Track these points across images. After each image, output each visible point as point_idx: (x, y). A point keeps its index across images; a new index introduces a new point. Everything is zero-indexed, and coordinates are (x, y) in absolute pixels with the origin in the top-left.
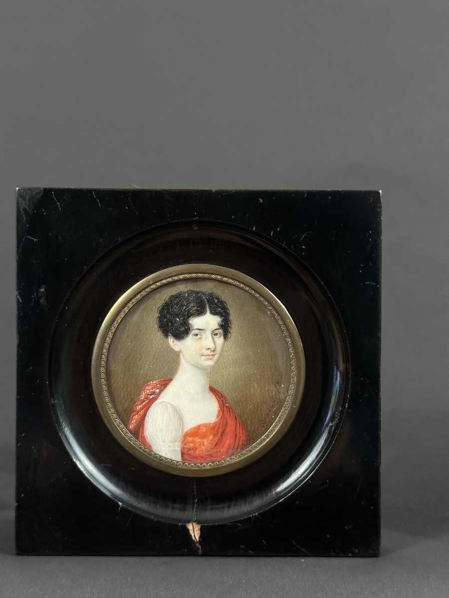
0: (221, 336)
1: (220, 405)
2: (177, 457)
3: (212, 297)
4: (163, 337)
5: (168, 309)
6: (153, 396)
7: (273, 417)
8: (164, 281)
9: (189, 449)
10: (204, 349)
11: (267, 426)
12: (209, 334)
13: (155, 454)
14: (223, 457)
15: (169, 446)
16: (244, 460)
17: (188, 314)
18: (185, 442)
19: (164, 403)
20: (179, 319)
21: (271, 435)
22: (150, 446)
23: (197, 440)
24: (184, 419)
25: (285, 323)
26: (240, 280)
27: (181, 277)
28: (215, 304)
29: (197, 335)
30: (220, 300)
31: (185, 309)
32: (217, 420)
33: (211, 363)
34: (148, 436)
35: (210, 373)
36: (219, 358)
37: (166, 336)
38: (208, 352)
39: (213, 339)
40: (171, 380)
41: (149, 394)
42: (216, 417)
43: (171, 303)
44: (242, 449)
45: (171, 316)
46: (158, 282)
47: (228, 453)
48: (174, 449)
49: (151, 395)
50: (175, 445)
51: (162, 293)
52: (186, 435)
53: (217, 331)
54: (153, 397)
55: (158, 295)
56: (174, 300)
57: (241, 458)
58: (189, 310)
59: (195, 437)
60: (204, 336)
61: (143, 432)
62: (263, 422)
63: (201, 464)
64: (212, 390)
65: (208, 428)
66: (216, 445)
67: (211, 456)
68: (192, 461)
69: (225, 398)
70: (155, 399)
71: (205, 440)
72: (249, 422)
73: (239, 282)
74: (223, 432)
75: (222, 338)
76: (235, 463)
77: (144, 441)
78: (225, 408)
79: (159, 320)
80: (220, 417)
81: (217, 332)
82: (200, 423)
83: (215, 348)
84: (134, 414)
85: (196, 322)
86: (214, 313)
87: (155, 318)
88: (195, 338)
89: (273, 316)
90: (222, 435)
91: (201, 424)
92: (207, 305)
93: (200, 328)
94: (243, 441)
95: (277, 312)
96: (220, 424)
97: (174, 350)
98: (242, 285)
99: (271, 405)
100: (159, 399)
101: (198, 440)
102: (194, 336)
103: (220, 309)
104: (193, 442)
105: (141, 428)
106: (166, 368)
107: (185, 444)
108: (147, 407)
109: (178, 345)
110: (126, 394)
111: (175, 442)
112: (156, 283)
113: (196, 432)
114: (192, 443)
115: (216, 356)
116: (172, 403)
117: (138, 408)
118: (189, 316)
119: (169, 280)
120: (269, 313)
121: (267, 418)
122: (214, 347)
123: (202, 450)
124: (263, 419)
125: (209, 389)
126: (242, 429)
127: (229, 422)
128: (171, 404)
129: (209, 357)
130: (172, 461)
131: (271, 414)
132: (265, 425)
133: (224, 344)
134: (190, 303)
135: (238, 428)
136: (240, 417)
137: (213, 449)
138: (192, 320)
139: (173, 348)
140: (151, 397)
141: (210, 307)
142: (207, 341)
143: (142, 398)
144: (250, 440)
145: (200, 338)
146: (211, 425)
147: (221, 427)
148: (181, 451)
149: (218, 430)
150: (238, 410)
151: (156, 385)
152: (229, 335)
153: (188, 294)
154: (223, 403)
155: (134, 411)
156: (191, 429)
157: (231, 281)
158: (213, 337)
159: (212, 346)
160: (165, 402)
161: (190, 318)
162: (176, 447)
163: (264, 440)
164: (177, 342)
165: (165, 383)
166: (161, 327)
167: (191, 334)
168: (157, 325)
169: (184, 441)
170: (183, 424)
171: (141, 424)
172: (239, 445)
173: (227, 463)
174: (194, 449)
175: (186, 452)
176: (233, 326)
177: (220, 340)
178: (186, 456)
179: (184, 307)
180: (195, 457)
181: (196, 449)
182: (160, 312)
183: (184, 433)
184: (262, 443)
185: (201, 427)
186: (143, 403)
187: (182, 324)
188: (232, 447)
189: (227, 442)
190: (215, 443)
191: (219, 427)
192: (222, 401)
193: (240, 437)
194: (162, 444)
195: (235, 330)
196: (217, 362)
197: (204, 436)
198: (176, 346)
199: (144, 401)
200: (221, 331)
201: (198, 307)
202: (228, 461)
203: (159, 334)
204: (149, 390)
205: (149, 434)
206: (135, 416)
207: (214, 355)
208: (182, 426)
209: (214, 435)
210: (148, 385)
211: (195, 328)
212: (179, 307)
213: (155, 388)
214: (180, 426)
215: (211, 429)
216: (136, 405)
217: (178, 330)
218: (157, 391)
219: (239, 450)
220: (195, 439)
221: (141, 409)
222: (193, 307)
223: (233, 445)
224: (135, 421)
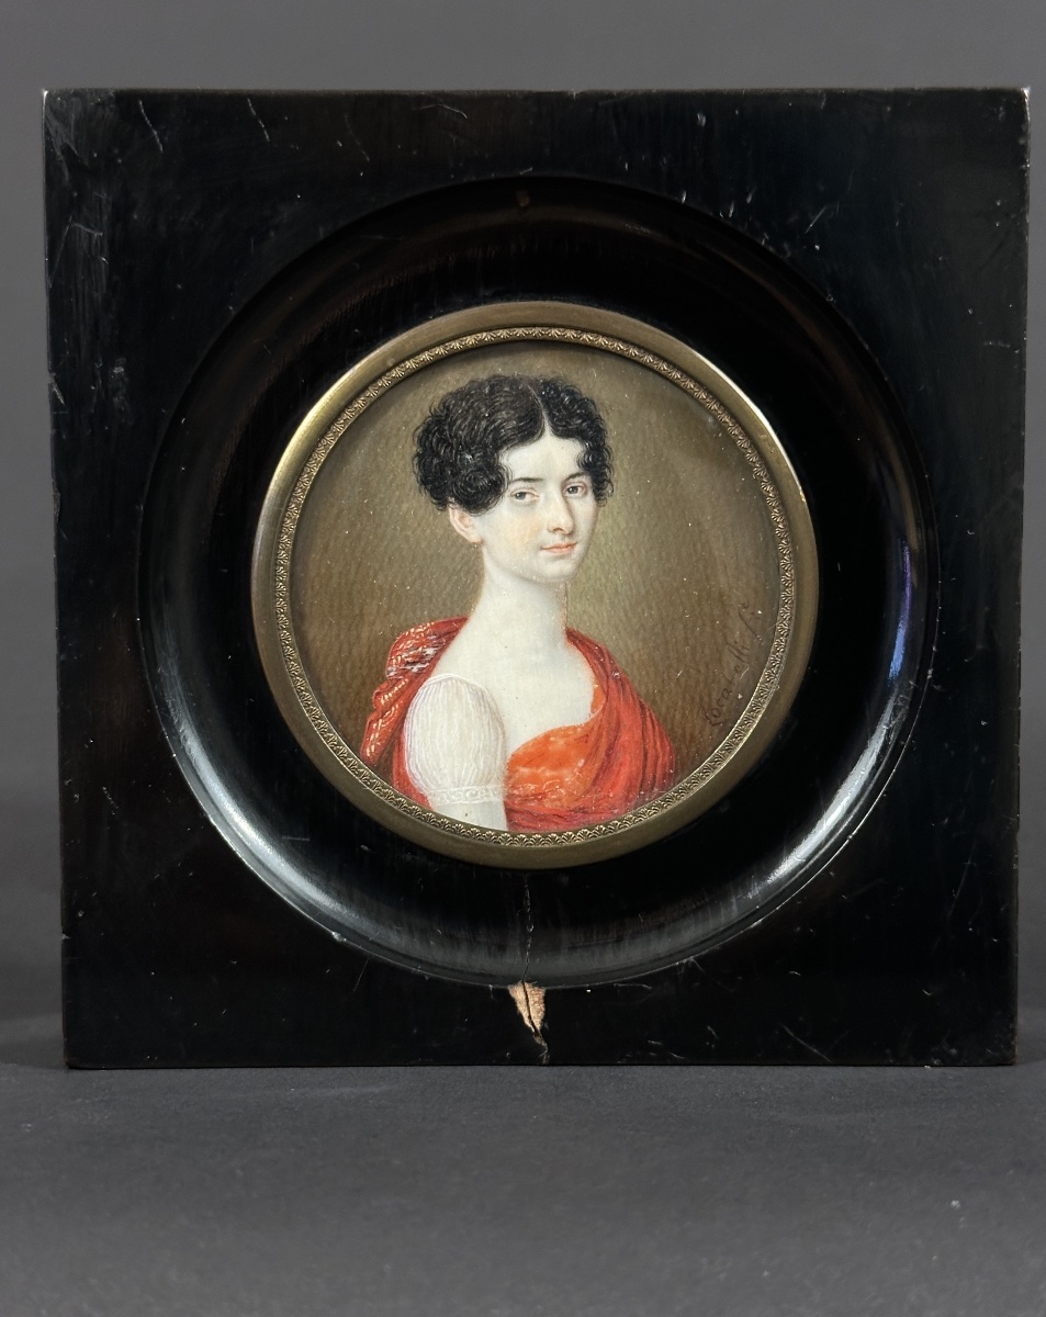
0: (586, 493)
1: (598, 677)
2: (496, 821)
3: (556, 390)
4: (431, 507)
5: (441, 432)
6: (419, 666)
7: (740, 697)
8: (426, 356)
9: (526, 799)
10: (545, 532)
11: (725, 722)
12: (553, 490)
13: (439, 817)
14: (616, 811)
15: (472, 795)
16: (672, 812)
17: (495, 440)
18: (513, 780)
19: (449, 682)
20: (473, 455)
21: (737, 744)
22: (423, 797)
23: (543, 772)
25: (755, 445)
26: (629, 338)
27: (470, 340)
28: (565, 408)
29: (522, 495)
30: (578, 397)
31: (486, 429)
32: (593, 716)
33: (566, 567)
34: (414, 771)
35: (566, 595)
36: (586, 552)
37: (442, 503)
38: (557, 539)
39: (567, 503)
40: (463, 621)
41: (408, 663)
42: (589, 711)
43: (447, 415)
44: (664, 788)
45: (451, 451)
46: (408, 359)
47: (627, 799)
48: (486, 799)
49: (414, 663)
50: (487, 790)
51: (421, 391)
52: (515, 762)
53: (577, 479)
54: (420, 669)
55: (410, 398)
56: (454, 405)
57: (665, 811)
58: (497, 430)
59: (538, 766)
60: (542, 496)
61: (401, 763)
62: (715, 712)
63: (560, 835)
64: (574, 637)
65: (571, 739)
66: (595, 782)
67: (584, 811)
68: (534, 828)
69: (610, 658)
70: (424, 675)
71: (565, 771)
72: (678, 717)
73: (625, 341)
74: (611, 747)
75: (590, 498)
76: (648, 825)
77: (405, 784)
78: (612, 684)
79: (419, 462)
80: (601, 707)
81: (575, 482)
82: (550, 728)
83: (574, 526)
84: (372, 717)
85: (519, 461)
86: (563, 432)
87: (408, 458)
88: (516, 504)
89: (721, 427)
90: (608, 755)
91: (552, 731)
92: (544, 414)
93: (531, 476)
94: (664, 766)
95: (733, 416)
96: (599, 728)
97: (465, 540)
98: (633, 352)
99: (732, 667)
100: (435, 671)
101: (548, 774)
102: (514, 499)
103: (578, 420)
104: (534, 779)
105: (395, 754)
106: (448, 589)
107: (513, 787)
108: (406, 698)
109: (473, 526)
110: (348, 666)
111: (488, 782)
112: (403, 361)
113: (539, 753)
114: (533, 783)
115: (579, 549)
116: (471, 681)
117: (383, 702)
118: (497, 448)
119: (439, 351)
120: (710, 420)
121: (725, 702)
122: (570, 524)
123: (559, 799)
124: (714, 705)
125: (563, 637)
126: (661, 733)
127: (626, 720)
128: (468, 684)
129: (558, 552)
130: (483, 830)
131: (734, 689)
132: (719, 720)
133: (596, 515)
134: (499, 411)
135: (650, 733)
136: (654, 702)
137: (588, 792)
138: (506, 456)
139: (462, 533)
140: (415, 669)
141: (552, 417)
142: (552, 509)
144: (683, 764)
145: (533, 503)
146: (579, 730)
147: (604, 733)
148: (505, 804)
149: (596, 742)
150: (647, 686)
151: (426, 636)
153: (492, 387)
154: (605, 671)
155: (372, 711)
156: (526, 746)
157: (602, 341)
158: (565, 498)
159: (564, 521)
160: (451, 679)
161: (501, 451)
162: (491, 795)
163: (721, 758)
165: (447, 632)
166: (424, 482)
167: (507, 494)
168: (413, 477)
169: (510, 778)
170: (504, 733)
171: (394, 742)
172: (654, 777)
173: (629, 826)
174: (539, 796)
175: (517, 807)
177: (584, 505)
178: (517, 818)
179: (484, 423)
180: (543, 818)
181: (544, 795)
182: (420, 440)
183: (509, 757)
184: (715, 768)
185: (552, 739)
186: (394, 686)
187: (480, 469)
188: (638, 785)
189: (625, 771)
190: (593, 775)
191: (600, 736)
192: (603, 665)
193: (657, 757)
194: (452, 790)
195: (622, 474)
196: (580, 565)
197: (561, 762)
198: (469, 530)
199: (397, 682)
200: (586, 480)
201: (520, 419)
202: (630, 819)
203: (421, 501)
204: (408, 650)
205: (417, 767)
206: (378, 720)
207: (571, 546)
208: (501, 741)
209: (589, 758)
210: (405, 639)
211: (517, 476)
212: (470, 425)
213: (423, 644)
214: (497, 739)
215: (578, 740)
216: (378, 694)
217: (471, 486)
218: (430, 651)
219: (656, 790)
220: (540, 771)
221: (391, 704)
222: (507, 420)
223: (640, 779)
224: (377, 735)
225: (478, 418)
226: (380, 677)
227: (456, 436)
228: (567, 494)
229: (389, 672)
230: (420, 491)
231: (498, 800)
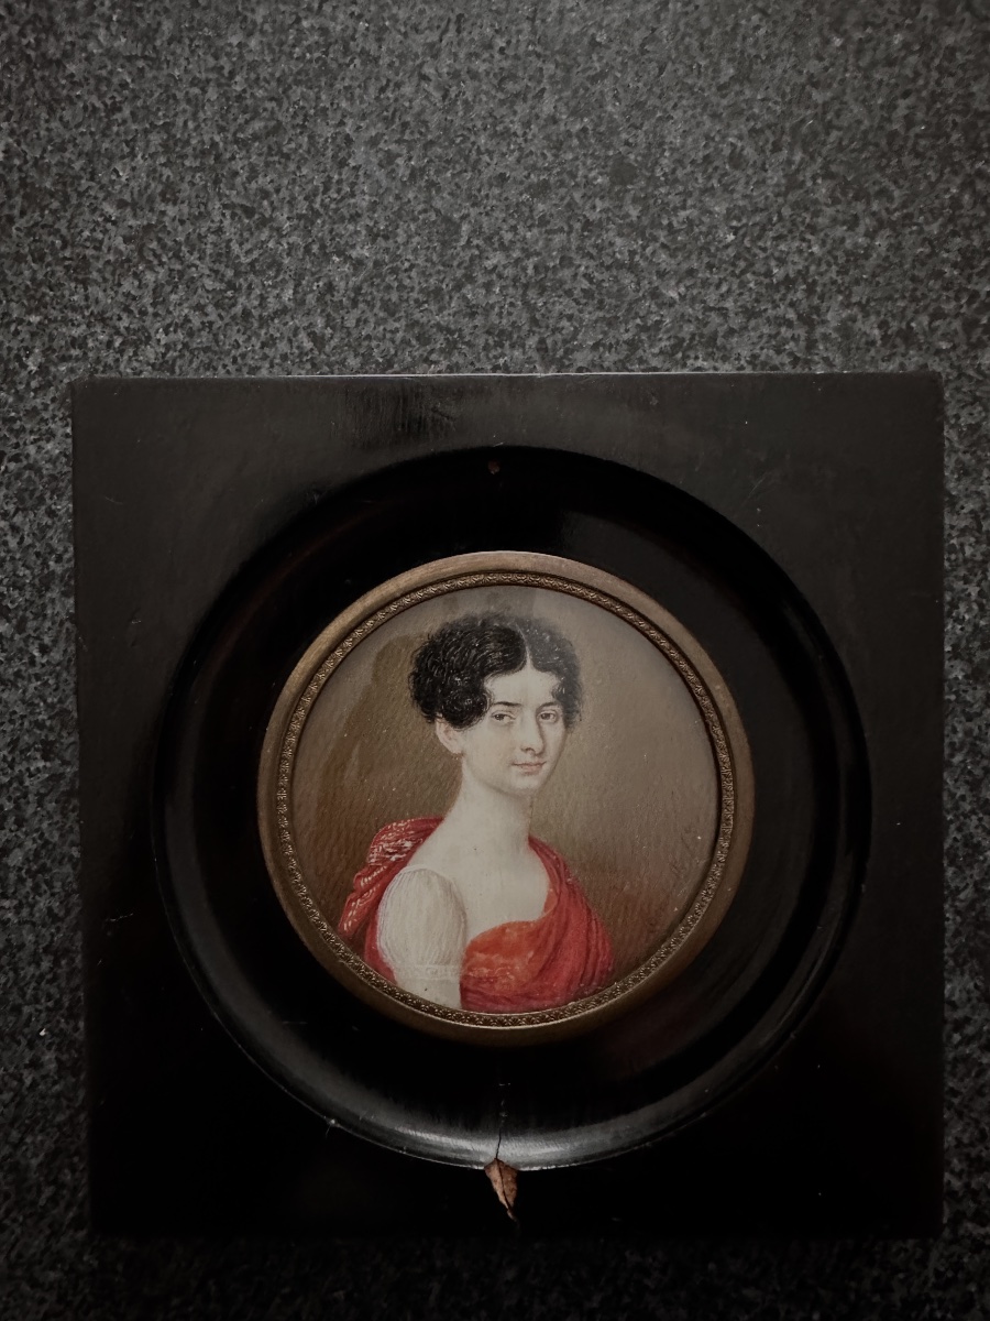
0: (557, 721)
1: (553, 881)
2: (451, 999)
3: (539, 629)
4: (421, 719)
5: (436, 656)
6: (397, 856)
7: (677, 911)
8: (429, 590)
9: (480, 980)
10: (518, 750)
12: (529, 715)
14: (558, 1000)
15: (432, 973)
17: (482, 667)
18: (468, 964)
19: (422, 873)
20: (462, 678)
22: (389, 971)
23: (497, 959)
24: (467, 912)
25: (709, 693)
26: (609, 590)
27: (467, 580)
28: (546, 645)
29: (501, 717)
30: (558, 637)
31: (475, 657)
32: (545, 914)
33: (532, 782)
34: (384, 947)
35: (531, 806)
36: (552, 772)
37: (431, 718)
38: (528, 758)
39: (540, 727)
40: (439, 820)
41: (388, 853)
42: (542, 909)
43: (442, 642)
44: (602, 984)
45: (443, 674)
46: (414, 591)
47: (569, 990)
48: (444, 978)
49: (393, 854)
50: (446, 970)
51: (421, 619)
52: (474, 948)
53: (550, 707)
54: (398, 859)
55: (411, 624)
56: (450, 634)
57: (602, 1007)
58: (485, 659)
59: (493, 953)
60: (518, 720)
61: (373, 939)
62: (654, 923)
64: (533, 843)
65: (524, 934)
66: (542, 971)
67: (528, 996)
68: (484, 1007)
69: (565, 865)
70: (402, 864)
71: (516, 960)
72: (619, 921)
73: (606, 594)
74: (558, 943)
75: (560, 723)
76: (588, 1019)
77: (375, 956)
78: (564, 888)
79: (414, 682)
80: (553, 908)
81: (548, 710)
82: (505, 919)
83: (544, 749)
84: (353, 896)
85: (499, 687)
86: (542, 667)
87: (406, 675)
88: (497, 725)
89: (682, 674)
90: (555, 950)
91: (508, 924)
92: (527, 649)
93: (509, 701)
94: (604, 963)
95: (692, 667)
96: (551, 924)
97: (447, 751)
99: (672, 883)
100: (410, 862)
101: (501, 961)
102: (494, 719)
104: (489, 965)
105: (369, 930)
106: (429, 793)
107: (470, 969)
108: (384, 882)
109: (456, 740)
110: (335, 850)
111: (448, 963)
113: (494, 942)
114: (488, 968)
115: (546, 767)
116: (441, 874)
117: (362, 884)
118: (483, 675)
119: (441, 587)
121: (662, 914)
122: (541, 746)
123: (508, 984)
124: (653, 915)
125: (527, 843)
126: (603, 936)
127: (574, 921)
128: (438, 875)
129: (528, 769)
131: (671, 902)
132: (656, 930)
133: (565, 737)
134: (489, 642)
135: (594, 934)
137: (534, 979)
138: (490, 681)
139: (445, 744)
140: (393, 859)
141: (534, 655)
142: (526, 731)
143: (373, 860)
145: (510, 725)
146: (532, 925)
147: (554, 931)
148: (461, 985)
149: (543, 938)
150: (595, 895)
151: (406, 831)
152: (578, 716)
153: (484, 621)
154: (560, 878)
155: (353, 891)
156: (483, 935)
157: (581, 590)
158: (538, 724)
159: (536, 744)
160: (425, 870)
161: (487, 678)
162: (449, 973)
164: (454, 732)
165: (423, 832)
166: (417, 697)
167: (488, 714)
169: (467, 961)
170: (465, 922)
171: (369, 920)
172: (595, 972)
173: (569, 1018)
174: (491, 980)
175: (471, 988)
176: (587, 697)
177: (555, 731)
178: (470, 997)
179: (474, 652)
180: (495, 1000)
181: (496, 979)
182: (417, 660)
183: (468, 942)
185: (508, 930)
186: (375, 870)
187: (467, 691)
188: (580, 978)
189: (568, 966)
190: (540, 967)
191: (550, 932)
192: (558, 871)
193: (598, 955)
194: (417, 966)
195: (590, 707)
196: (547, 781)
197: (514, 951)
198: (453, 742)
199: (376, 868)
200: (558, 708)
201: (505, 651)
204: (389, 842)
205: (386, 944)
206: (356, 901)
207: (541, 765)
208: (463, 925)
209: (538, 951)
210: (386, 832)
211: (497, 701)
212: (461, 652)
213: (401, 837)
214: (459, 926)
215: (531, 934)
216: (359, 877)
217: (457, 706)
218: (408, 844)
219: (594, 983)
220: (494, 957)
221: (370, 886)
222: (494, 651)
223: (581, 973)
224: (355, 912)
225: (470, 647)
226: (363, 862)
227: (448, 661)
228: (541, 720)
229: (370, 859)
230: (413, 705)
231: (455, 980)
